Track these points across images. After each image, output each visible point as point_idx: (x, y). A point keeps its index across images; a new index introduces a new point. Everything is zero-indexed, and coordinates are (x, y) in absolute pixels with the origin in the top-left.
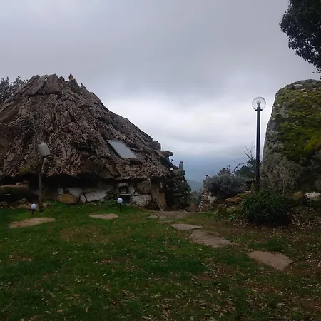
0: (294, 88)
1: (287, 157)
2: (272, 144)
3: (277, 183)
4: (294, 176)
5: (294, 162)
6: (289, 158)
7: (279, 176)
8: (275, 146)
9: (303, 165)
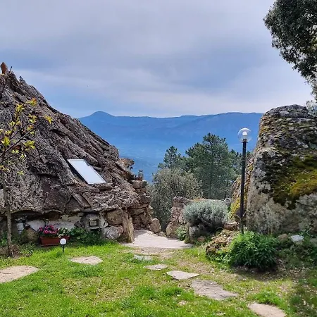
0: (279, 116)
1: (274, 200)
2: (259, 184)
3: (263, 223)
4: (279, 218)
5: (280, 205)
6: (276, 201)
7: (265, 216)
8: (263, 186)
9: (288, 208)
